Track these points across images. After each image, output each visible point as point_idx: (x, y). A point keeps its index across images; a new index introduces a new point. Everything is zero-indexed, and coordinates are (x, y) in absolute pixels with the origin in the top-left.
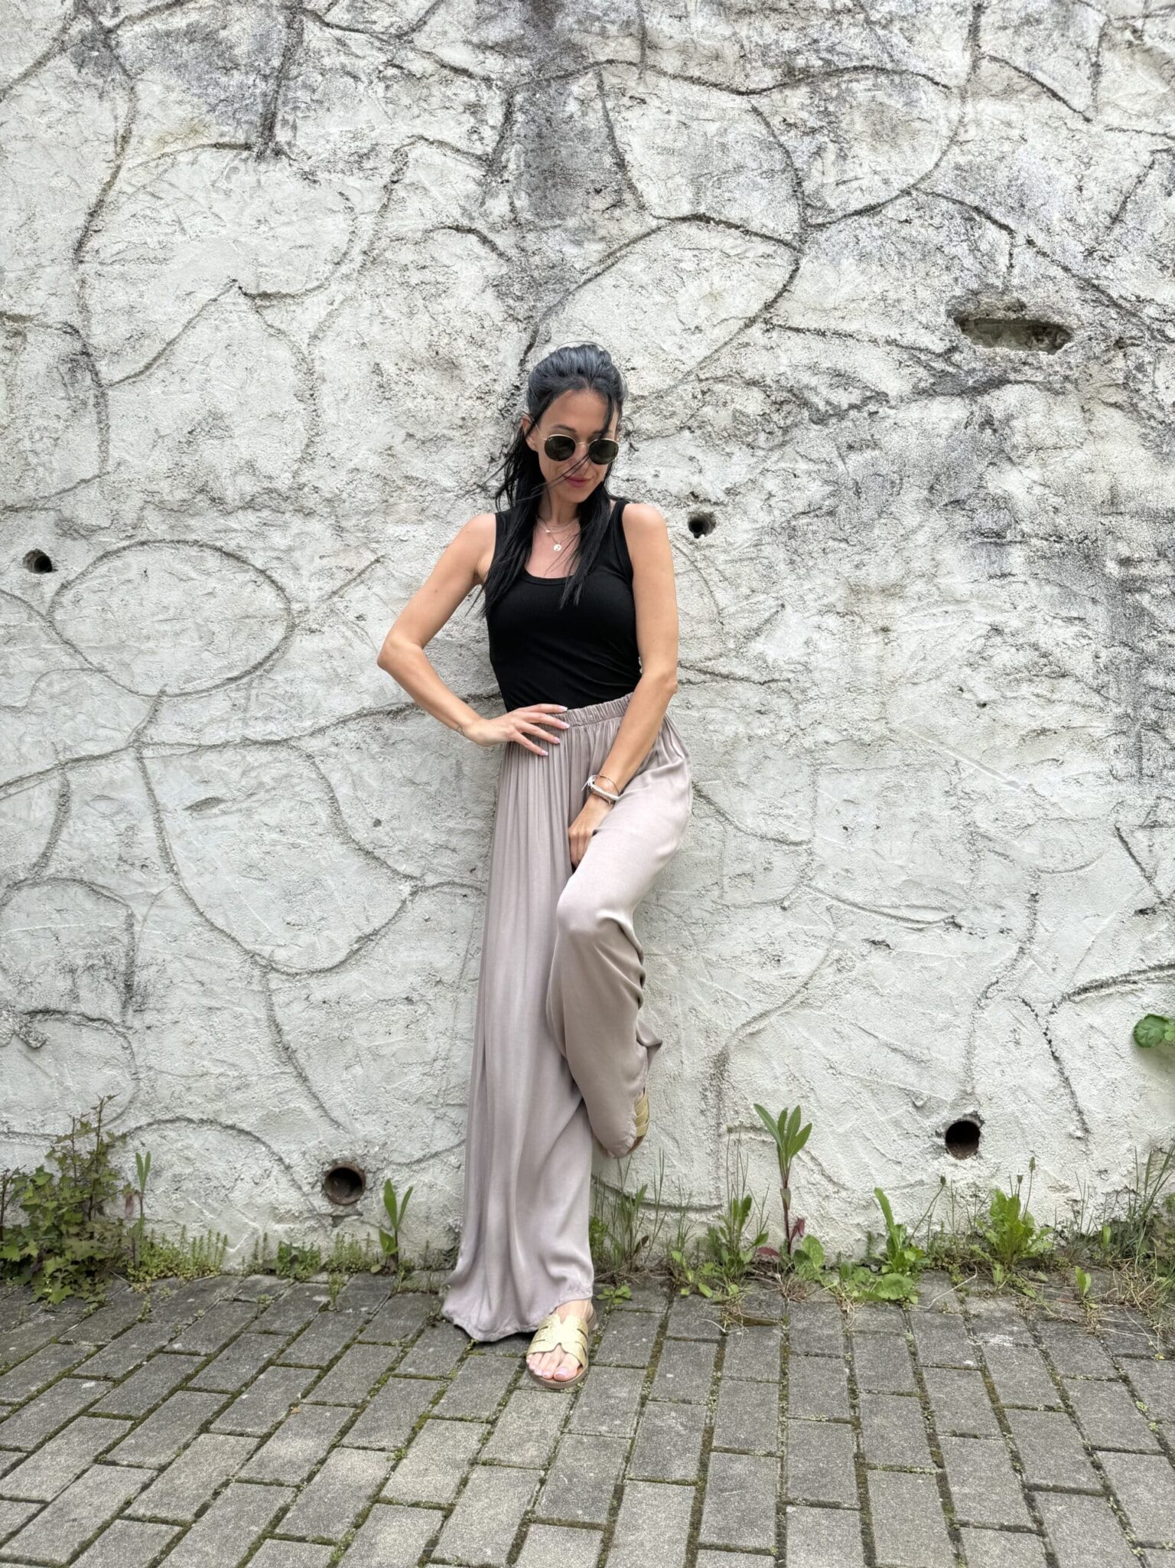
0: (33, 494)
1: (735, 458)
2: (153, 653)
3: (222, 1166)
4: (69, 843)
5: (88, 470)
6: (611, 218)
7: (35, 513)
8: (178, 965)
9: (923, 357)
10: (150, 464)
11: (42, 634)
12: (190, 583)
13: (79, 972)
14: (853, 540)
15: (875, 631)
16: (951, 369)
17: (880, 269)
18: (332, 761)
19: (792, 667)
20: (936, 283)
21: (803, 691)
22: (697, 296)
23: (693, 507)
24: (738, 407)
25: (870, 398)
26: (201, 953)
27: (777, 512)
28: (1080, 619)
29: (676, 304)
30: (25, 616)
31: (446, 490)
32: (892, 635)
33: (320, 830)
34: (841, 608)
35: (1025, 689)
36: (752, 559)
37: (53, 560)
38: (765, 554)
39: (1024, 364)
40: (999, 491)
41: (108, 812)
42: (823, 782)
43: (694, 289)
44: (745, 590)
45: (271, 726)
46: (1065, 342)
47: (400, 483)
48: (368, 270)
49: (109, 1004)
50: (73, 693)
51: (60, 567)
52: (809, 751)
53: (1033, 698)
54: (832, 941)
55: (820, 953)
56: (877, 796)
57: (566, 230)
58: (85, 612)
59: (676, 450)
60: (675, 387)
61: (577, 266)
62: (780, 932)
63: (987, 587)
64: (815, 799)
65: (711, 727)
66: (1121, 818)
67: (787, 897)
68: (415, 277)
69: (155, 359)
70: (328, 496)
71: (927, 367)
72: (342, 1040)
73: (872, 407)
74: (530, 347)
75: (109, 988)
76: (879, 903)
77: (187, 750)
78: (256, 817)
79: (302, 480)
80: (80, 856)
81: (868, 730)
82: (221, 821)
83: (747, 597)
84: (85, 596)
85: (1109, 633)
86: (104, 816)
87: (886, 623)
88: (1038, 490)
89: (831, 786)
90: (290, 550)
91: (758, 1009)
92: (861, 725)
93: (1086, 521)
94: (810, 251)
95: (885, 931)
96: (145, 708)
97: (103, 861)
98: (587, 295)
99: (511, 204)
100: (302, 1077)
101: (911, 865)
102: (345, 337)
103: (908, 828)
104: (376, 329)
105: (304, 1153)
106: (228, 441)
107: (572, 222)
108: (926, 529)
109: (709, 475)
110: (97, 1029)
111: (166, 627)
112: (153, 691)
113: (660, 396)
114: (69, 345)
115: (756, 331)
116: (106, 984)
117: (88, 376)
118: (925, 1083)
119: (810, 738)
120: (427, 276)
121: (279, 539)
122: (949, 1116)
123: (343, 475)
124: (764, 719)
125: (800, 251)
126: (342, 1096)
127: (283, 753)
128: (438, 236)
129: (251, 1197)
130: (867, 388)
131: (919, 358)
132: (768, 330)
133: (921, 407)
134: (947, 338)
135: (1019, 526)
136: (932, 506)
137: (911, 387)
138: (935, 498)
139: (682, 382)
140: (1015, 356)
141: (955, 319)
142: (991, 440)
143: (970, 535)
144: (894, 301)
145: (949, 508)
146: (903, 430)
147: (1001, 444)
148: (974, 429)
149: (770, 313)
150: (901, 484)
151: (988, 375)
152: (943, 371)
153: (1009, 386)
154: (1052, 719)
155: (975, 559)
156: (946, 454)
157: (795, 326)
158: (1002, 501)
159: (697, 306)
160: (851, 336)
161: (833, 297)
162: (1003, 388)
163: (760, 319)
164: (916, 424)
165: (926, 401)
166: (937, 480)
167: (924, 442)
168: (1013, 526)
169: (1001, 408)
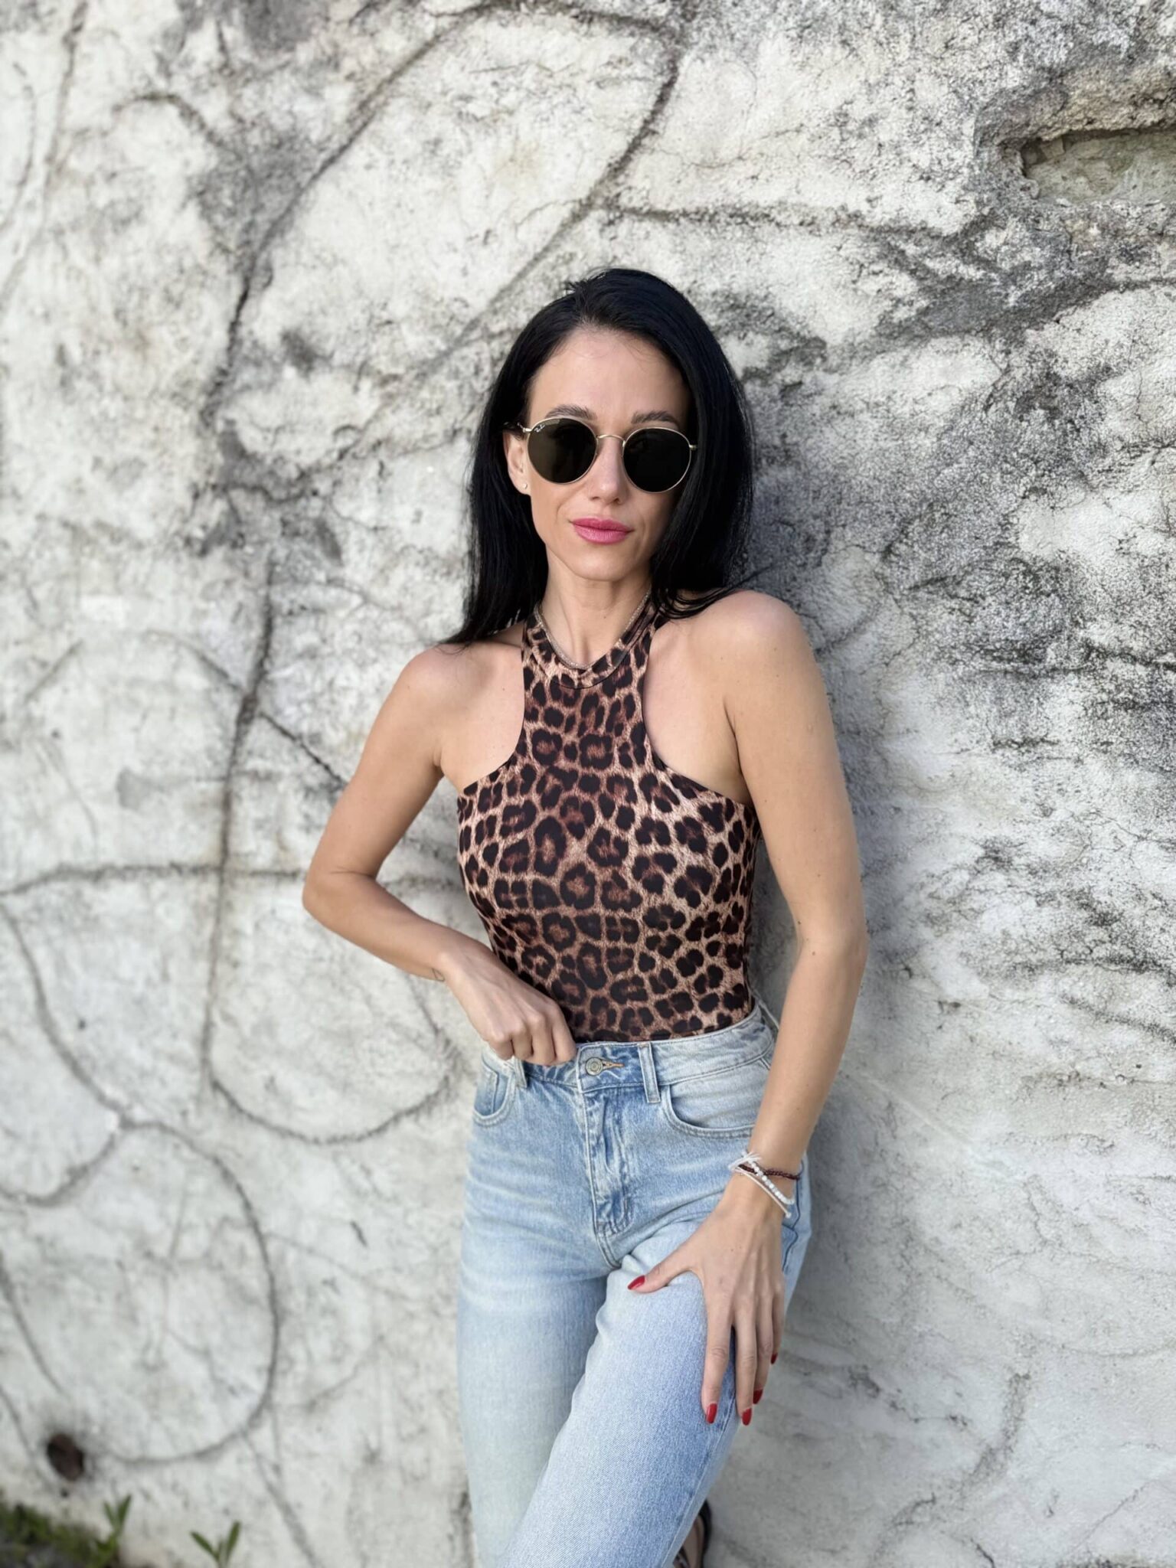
6: (363, 32)
9: (911, 249)
16: (972, 272)
17: (839, 50)
20: (963, 64)
22: (489, 168)
25: (787, 353)
29: (457, 188)
31: (139, 546)
33: (27, 1018)
35: (1046, 987)
39: (1161, 236)
40: (1046, 554)
43: (484, 156)
47: (92, 533)
48: (53, 188)
53: (1064, 1009)
57: (296, 71)
60: (447, 354)
61: (315, 136)
68: (102, 196)
71: (917, 271)
73: (791, 373)
74: (244, 298)
88: (1150, 544)
94: (701, 33)
99: (220, 36)
100: (21, 1321)
104: (61, 286)
107: (304, 54)
113: (425, 370)
115: (590, 226)
120: (118, 191)
125: (680, 38)
126: (61, 1356)
128: (128, 114)
130: (782, 330)
131: (903, 252)
132: (611, 223)
133: (893, 366)
134: (971, 198)
135: (1081, 634)
136: (888, 588)
137: (876, 322)
138: (893, 573)
139: (460, 342)
140: (1140, 220)
141: (1004, 145)
142: (1042, 434)
143: (962, 653)
144: (864, 123)
145: (922, 594)
146: (848, 420)
147: (1066, 442)
148: (1007, 409)
149: (617, 185)
150: (827, 541)
151: (1058, 274)
152: (950, 278)
153: (1111, 295)
154: (1099, 1055)
155: (967, 705)
156: (934, 471)
157: (660, 206)
158: (1048, 576)
159: (490, 187)
160: (767, 216)
161: (738, 133)
162: (1096, 303)
163: (600, 201)
164: (877, 405)
165: (906, 352)
166: (903, 532)
167: (891, 444)
168: (1066, 633)
169: (1080, 353)
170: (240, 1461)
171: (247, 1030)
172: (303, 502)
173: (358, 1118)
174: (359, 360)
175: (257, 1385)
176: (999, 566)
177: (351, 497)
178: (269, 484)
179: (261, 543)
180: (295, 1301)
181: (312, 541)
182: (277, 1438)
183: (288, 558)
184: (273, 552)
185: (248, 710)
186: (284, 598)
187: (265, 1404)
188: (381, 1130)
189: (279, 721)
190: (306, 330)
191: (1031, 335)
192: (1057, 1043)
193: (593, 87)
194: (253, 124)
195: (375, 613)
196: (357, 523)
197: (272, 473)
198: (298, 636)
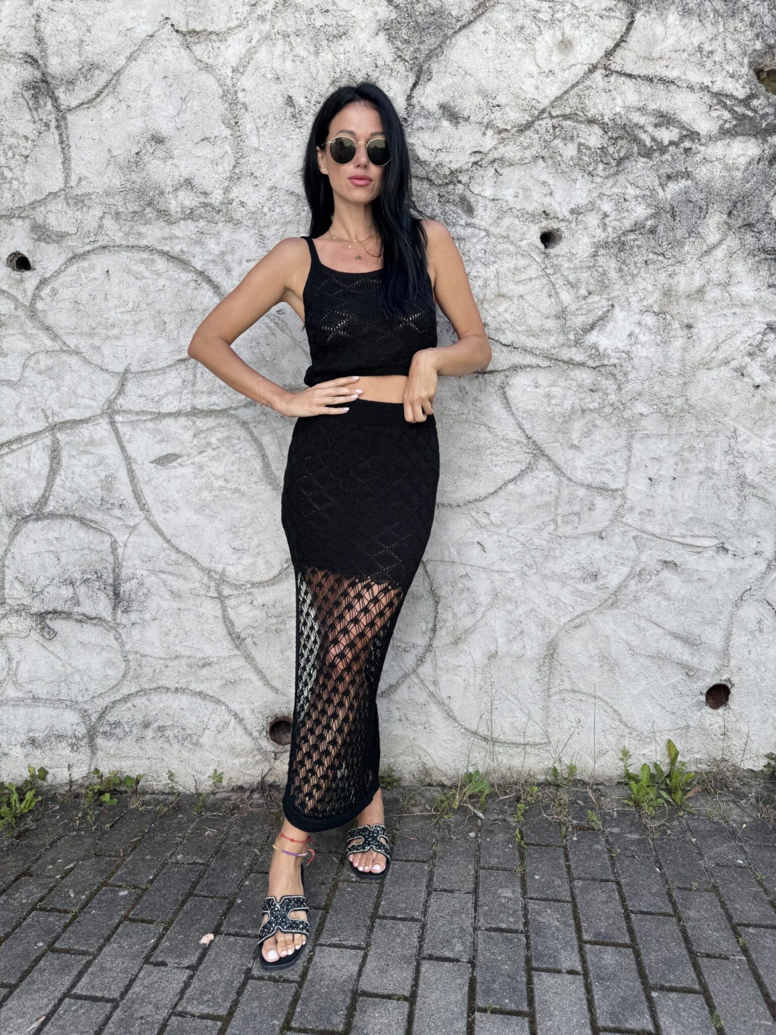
0: (11, 204)
1: (578, 182)
2: (117, 338)
3: (193, 720)
4: (63, 487)
5: (55, 182)
7: (13, 220)
8: (153, 578)
9: (728, 102)
10: (106, 180)
11: (28, 322)
12: (144, 281)
13: (78, 584)
14: (667, 253)
15: (682, 328)
16: (750, 113)
17: (698, 24)
18: (262, 426)
19: (618, 355)
20: (742, 38)
21: (625, 374)
22: (551, 43)
23: (544, 223)
24: (582, 141)
25: (685, 136)
26: (170, 569)
27: (610, 230)
29: (534, 49)
30: (12, 306)
32: (695, 330)
33: (255, 479)
34: (656, 309)
36: (590, 267)
37: (30, 260)
38: (600, 264)
41: (91, 463)
42: (636, 445)
43: (548, 38)
44: (583, 292)
45: (214, 399)
48: (278, 12)
49: (102, 606)
50: (56, 370)
51: (38, 267)
52: (627, 421)
54: (637, 560)
55: (626, 570)
56: (676, 454)
58: (62, 305)
59: (533, 177)
60: (532, 122)
62: (598, 555)
63: (766, 294)
64: (630, 457)
65: (553, 402)
67: (605, 530)
68: (319, 20)
69: (104, 88)
70: (255, 209)
71: (731, 111)
72: (277, 631)
73: (687, 144)
74: (415, 85)
75: (102, 596)
76: (671, 533)
77: (150, 417)
78: (206, 469)
79: (232, 196)
80: (71, 498)
81: (672, 404)
82: (180, 471)
83: (585, 298)
84: (60, 291)
86: (87, 467)
87: (691, 321)
89: (642, 448)
90: (223, 254)
91: (579, 610)
92: (667, 401)
94: (644, 5)
95: (675, 554)
96: (115, 382)
97: (90, 501)
98: (461, 40)
100: (249, 658)
101: (696, 506)
102: (262, 70)
103: (695, 480)
104: (288, 65)
105: (253, 711)
106: (170, 162)
108: (724, 246)
109: (558, 196)
110: (95, 625)
111: (127, 317)
112: (121, 369)
113: (521, 129)
114: (28, 73)
115: (598, 76)
116: (99, 593)
117: (49, 103)
118: (696, 660)
119: (629, 411)
120: (330, 20)
121: (213, 246)
122: (711, 681)
123: (264, 191)
124: (596, 396)
125: (635, 5)
126: (280, 670)
127: (224, 421)
129: (216, 741)
130: (683, 128)
131: (725, 103)
132: (607, 76)
133: (724, 145)
134: (748, 86)
136: (730, 228)
137: (718, 128)
138: (732, 222)
139: (538, 118)
141: (754, 70)
143: (757, 252)
144: (709, 53)
145: (742, 230)
146: (710, 164)
148: (765, 164)
150: (707, 209)
152: (743, 114)
155: (759, 271)
156: (742, 185)
157: (628, 72)
159: (551, 52)
160: (673, 82)
161: (660, 48)
163: (602, 66)
164: (720, 159)
165: (729, 140)
166: (734, 206)
167: (726, 174)
170: (410, 687)
172: (451, 187)
174: (485, 121)
176: (767, 221)
177: (479, 184)
178: (433, 177)
180: (445, 591)
181: (456, 205)
182: (435, 667)
187: (428, 650)
190: (452, 104)
193: (598, 18)
195: (493, 240)
196: (483, 197)
197: (434, 171)
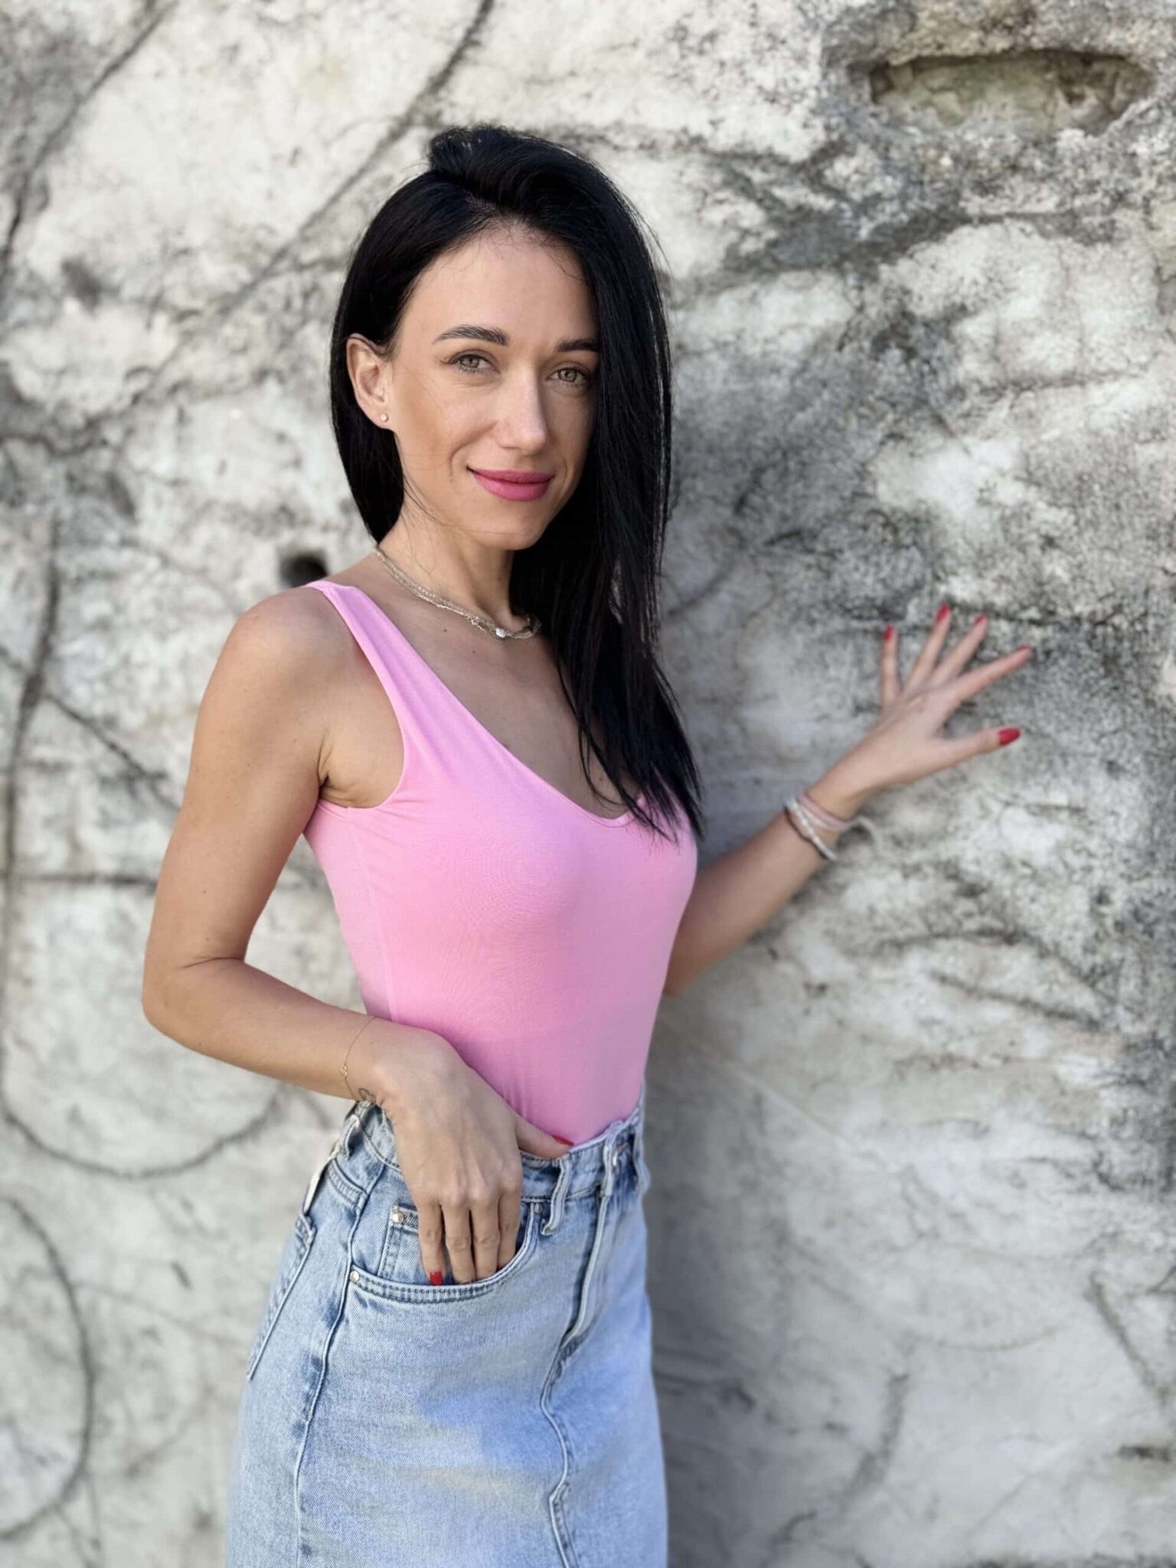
9: (757, 176)
16: (822, 203)
22: (294, 78)
23: (287, 537)
28: (1075, 811)
29: (259, 101)
35: (915, 962)
39: (1014, 168)
40: (905, 503)
43: (289, 65)
46: (1133, 96)
53: (934, 988)
59: (254, 421)
60: (251, 287)
66: (1108, 1266)
71: (765, 200)
74: (16, 222)
85: (1142, 842)
88: (1011, 493)
93: (1124, 568)
98: (109, 101)
108: (724, 597)
109: (312, 469)
131: (748, 180)
133: (741, 302)
134: (818, 123)
135: (942, 589)
136: (740, 544)
137: (722, 254)
138: (747, 526)
139: (267, 273)
140: (993, 151)
141: (852, 69)
142: (898, 376)
143: (821, 612)
144: (704, 38)
145: (778, 550)
146: (696, 361)
147: (923, 384)
148: (861, 349)
149: (439, 100)
151: (911, 205)
152: (800, 208)
153: (965, 230)
154: (972, 1033)
155: (826, 667)
156: (786, 417)
158: (907, 527)
159: (296, 100)
160: (603, 137)
161: (570, 46)
162: (950, 238)
163: (419, 118)
164: (726, 344)
165: (754, 287)
166: (756, 481)
167: (741, 387)
168: (927, 589)
169: (935, 290)
170: (54, 1538)
171: (44, 1055)
172: (89, 455)
173: (174, 1147)
174: (152, 292)
175: (70, 1452)
176: (857, 518)
177: (148, 446)
178: (51, 433)
179: (43, 501)
180: (110, 1356)
181: (101, 497)
182: (95, 1507)
183: (76, 516)
184: (56, 512)
185: (33, 691)
186: (71, 562)
187: (80, 1474)
188: (201, 1160)
189: (70, 702)
190: (90, 260)
191: (885, 270)
192: (927, 1023)
194: (23, 24)
195: (175, 577)
196: (154, 478)
197: (54, 421)
198: (91, 605)
